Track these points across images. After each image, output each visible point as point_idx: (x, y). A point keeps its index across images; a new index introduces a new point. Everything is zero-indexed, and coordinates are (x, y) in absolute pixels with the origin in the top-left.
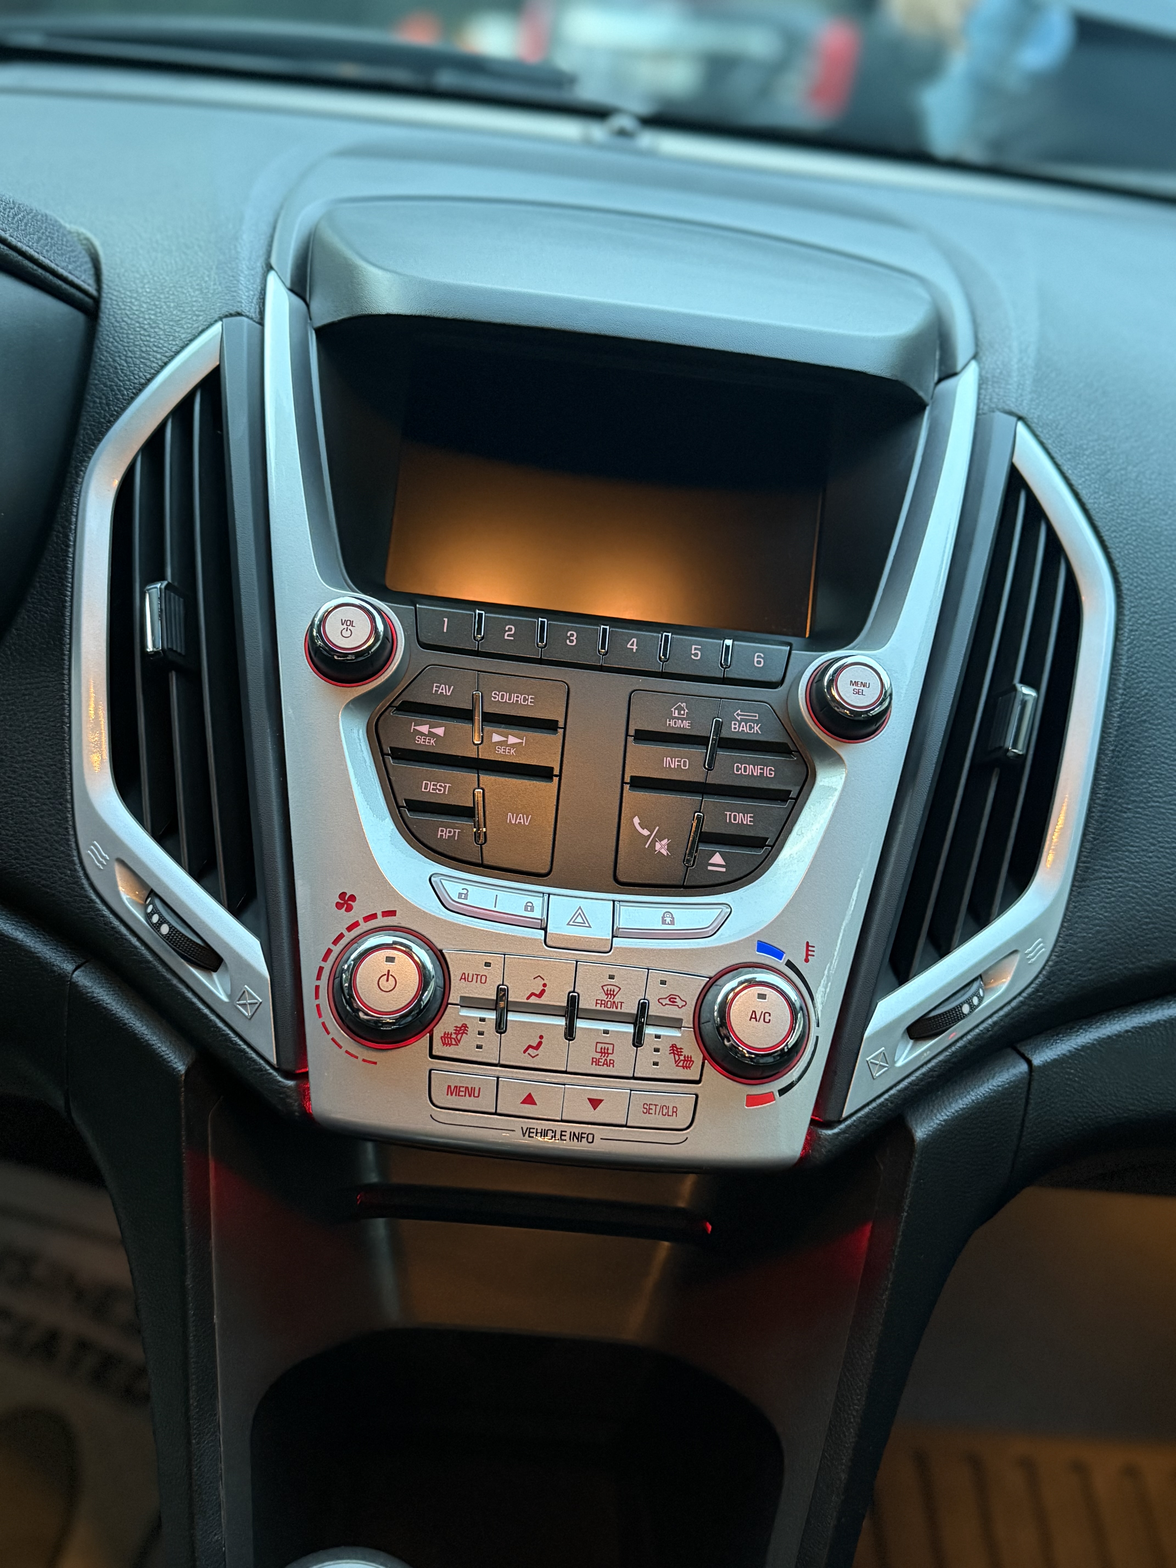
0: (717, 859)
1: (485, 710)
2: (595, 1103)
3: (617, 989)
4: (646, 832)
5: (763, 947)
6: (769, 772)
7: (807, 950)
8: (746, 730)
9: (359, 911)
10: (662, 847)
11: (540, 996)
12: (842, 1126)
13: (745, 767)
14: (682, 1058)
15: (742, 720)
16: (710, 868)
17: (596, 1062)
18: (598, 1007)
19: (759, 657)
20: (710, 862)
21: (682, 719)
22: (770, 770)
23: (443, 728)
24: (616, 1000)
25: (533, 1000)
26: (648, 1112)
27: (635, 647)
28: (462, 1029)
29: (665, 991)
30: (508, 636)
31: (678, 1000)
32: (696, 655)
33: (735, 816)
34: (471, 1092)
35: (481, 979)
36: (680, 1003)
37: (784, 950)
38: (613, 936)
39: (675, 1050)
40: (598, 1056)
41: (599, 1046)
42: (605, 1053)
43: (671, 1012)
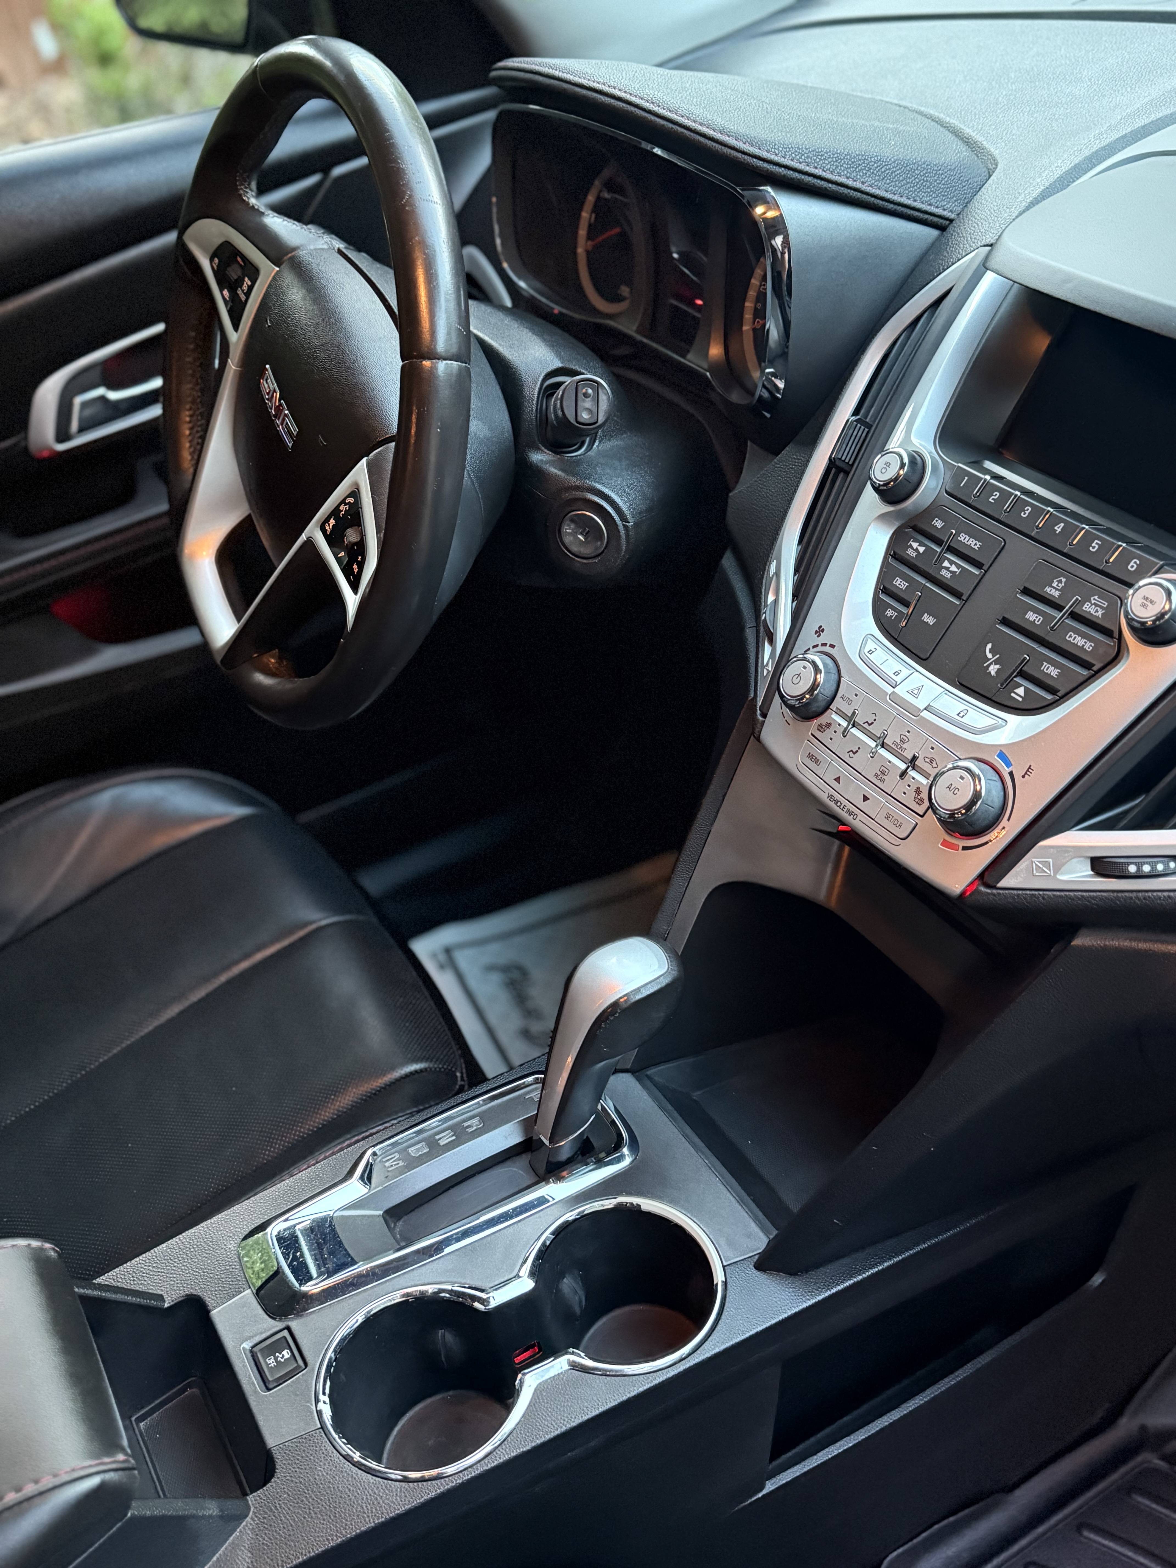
0: (1021, 691)
1: (951, 544)
2: (866, 798)
3: (907, 740)
4: (989, 656)
5: (1002, 756)
6: (1089, 646)
7: (1028, 770)
8: (1092, 612)
9: (823, 638)
10: (993, 669)
11: (870, 725)
12: (995, 891)
13: (1075, 637)
14: (919, 797)
15: (1095, 604)
16: (1013, 695)
17: (876, 776)
18: (893, 746)
19: (1135, 563)
20: (1016, 691)
21: (1056, 589)
22: (1091, 645)
23: (924, 548)
24: (904, 746)
25: (866, 726)
26: (887, 818)
27: (1059, 530)
28: (829, 725)
29: (931, 754)
30: (993, 499)
31: (934, 762)
32: (1094, 547)
33: (1049, 667)
34: (817, 761)
35: (849, 701)
36: (934, 765)
37: (1013, 763)
38: (925, 709)
39: (918, 791)
40: (879, 773)
41: (883, 768)
42: (883, 773)
43: (926, 767)
